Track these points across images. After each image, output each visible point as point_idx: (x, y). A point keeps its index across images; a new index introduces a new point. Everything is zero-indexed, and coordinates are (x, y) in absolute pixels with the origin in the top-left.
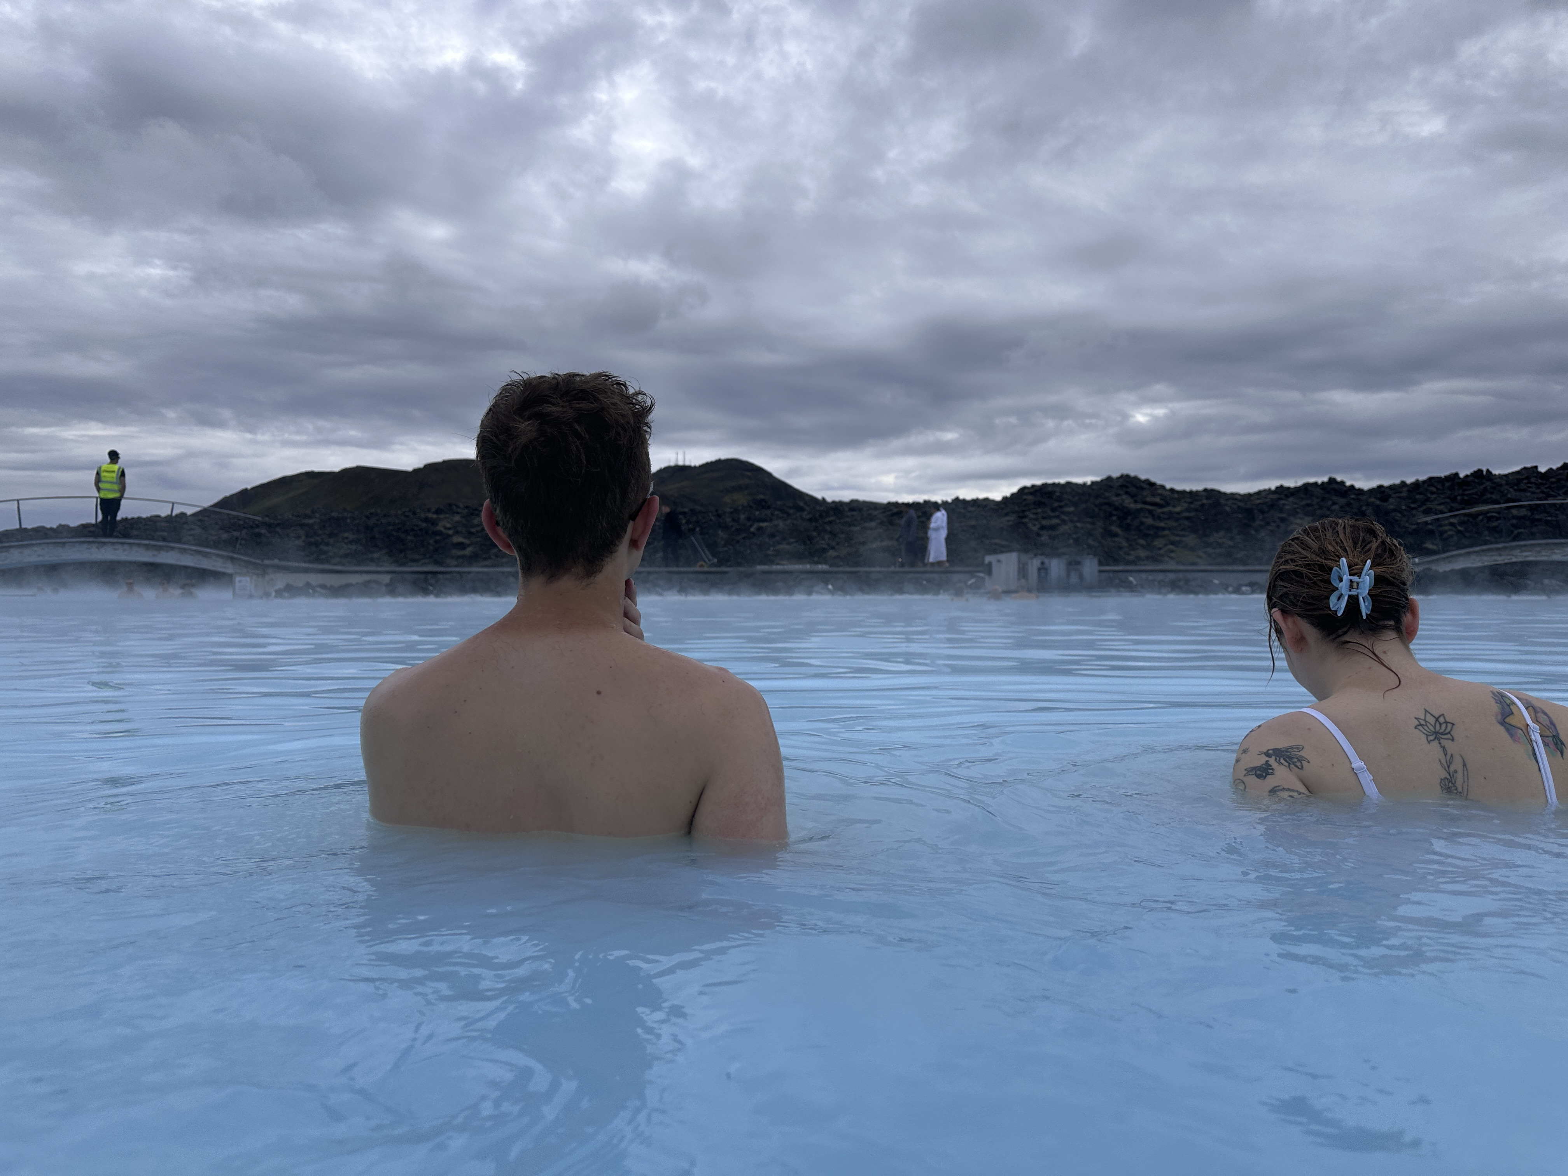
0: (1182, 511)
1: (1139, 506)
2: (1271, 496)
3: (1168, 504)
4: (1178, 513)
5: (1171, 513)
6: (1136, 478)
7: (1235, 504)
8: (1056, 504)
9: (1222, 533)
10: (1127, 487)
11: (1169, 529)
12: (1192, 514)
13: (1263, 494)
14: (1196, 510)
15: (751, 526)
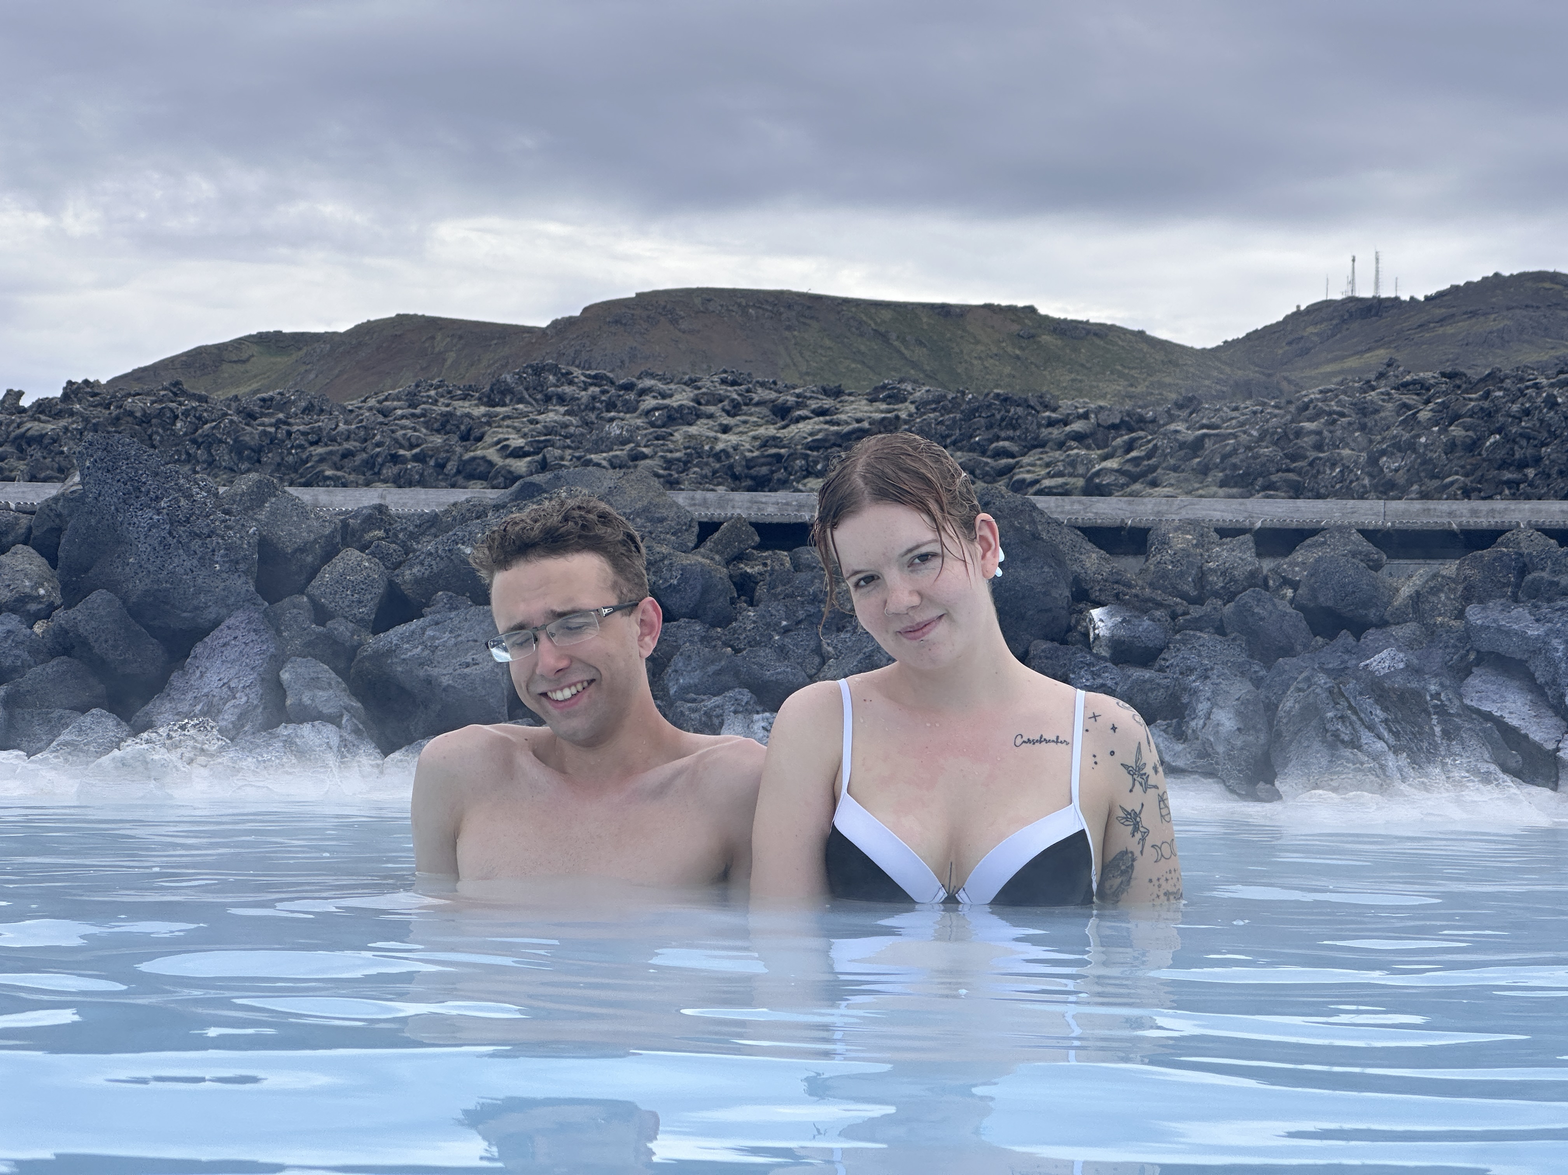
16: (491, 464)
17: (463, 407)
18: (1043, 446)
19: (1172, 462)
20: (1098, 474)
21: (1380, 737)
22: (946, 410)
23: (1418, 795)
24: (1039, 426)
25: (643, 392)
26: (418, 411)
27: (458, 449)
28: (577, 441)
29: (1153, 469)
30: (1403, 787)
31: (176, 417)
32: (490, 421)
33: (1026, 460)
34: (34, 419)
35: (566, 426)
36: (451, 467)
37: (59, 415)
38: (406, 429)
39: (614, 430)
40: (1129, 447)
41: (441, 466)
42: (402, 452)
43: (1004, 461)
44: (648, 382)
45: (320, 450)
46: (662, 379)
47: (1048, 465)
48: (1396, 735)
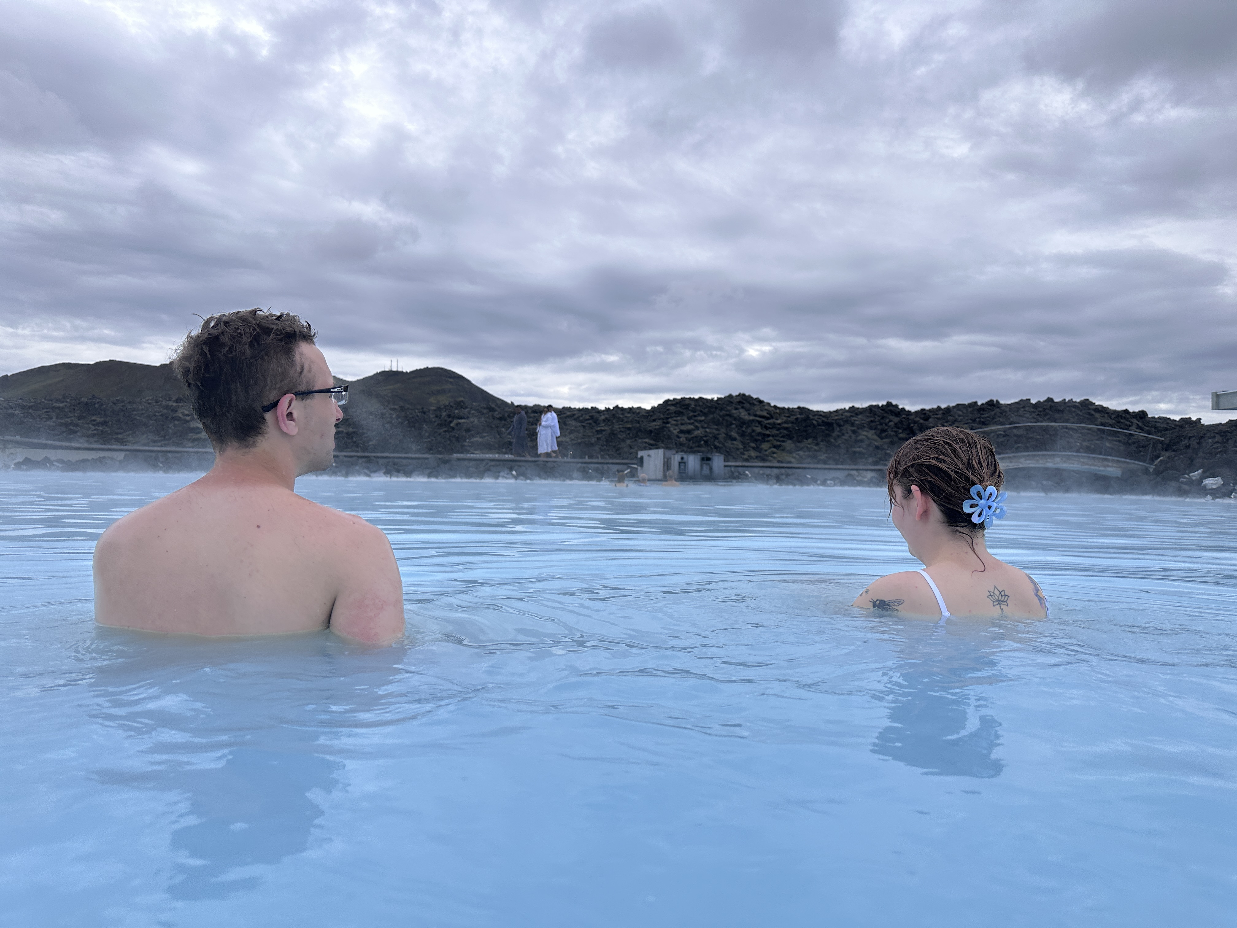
0: (782, 423)
1: (752, 418)
2: (846, 414)
3: (772, 417)
4: (779, 424)
5: (774, 423)
6: (750, 397)
7: (819, 419)
8: (691, 414)
9: (810, 440)
10: (743, 403)
11: (773, 436)
12: (790, 425)
13: (840, 412)
14: (792, 423)
15: (451, 422)
16: (180, 417)
17: (170, 403)
31: (95, 404)
34: (56, 403)
36: (170, 418)
37: (63, 402)
41: (167, 417)
42: (157, 414)
45: (135, 413)
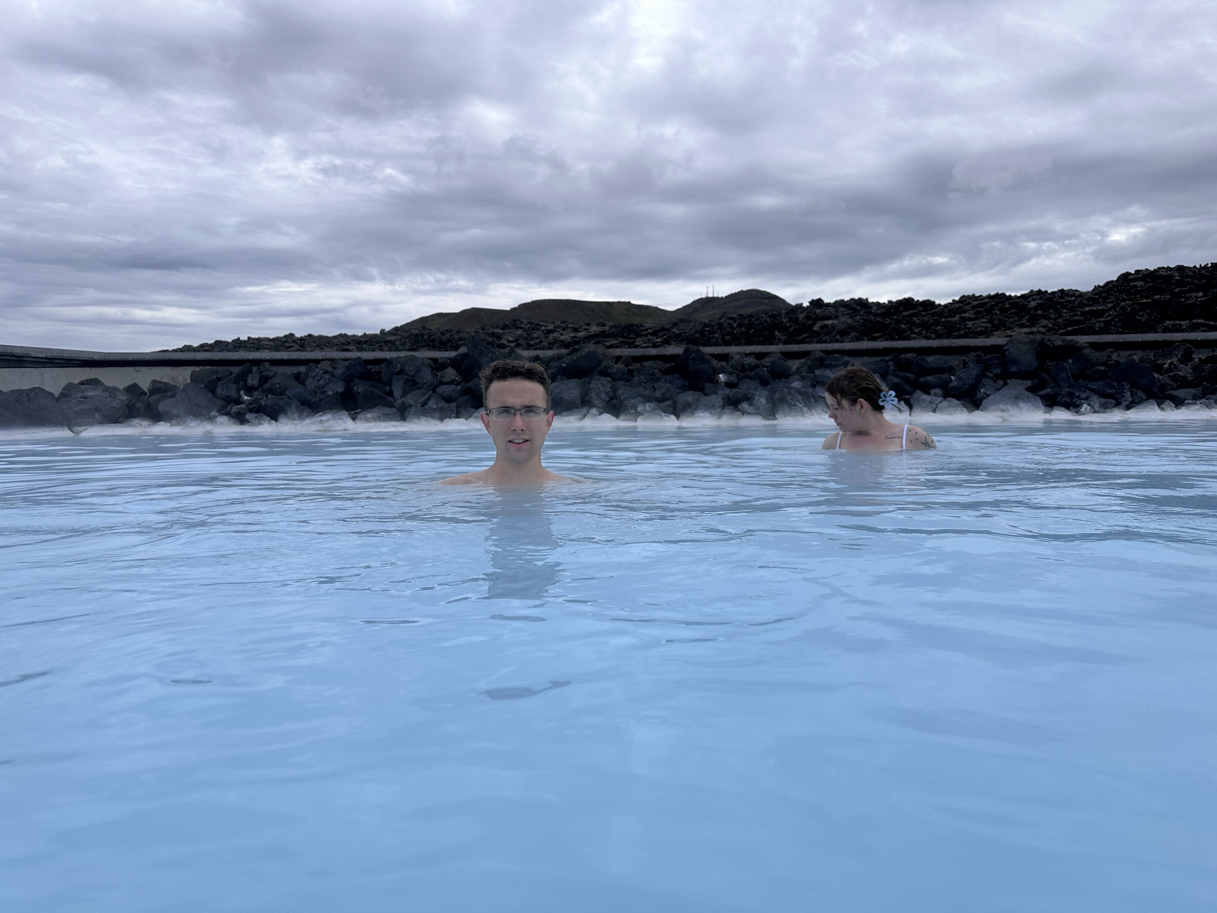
17: (497, 331)
18: (641, 336)
19: (674, 339)
20: (656, 342)
21: (801, 403)
22: (617, 328)
23: (811, 417)
24: (640, 331)
25: (541, 326)
26: (486, 332)
27: (497, 341)
28: (526, 339)
29: (670, 340)
30: (807, 415)
32: (504, 334)
33: (637, 340)
35: (523, 335)
36: (495, 346)
38: (483, 336)
39: (535, 335)
40: (663, 336)
43: (632, 340)
44: (542, 323)
46: (546, 322)
47: (643, 341)
48: (805, 402)
